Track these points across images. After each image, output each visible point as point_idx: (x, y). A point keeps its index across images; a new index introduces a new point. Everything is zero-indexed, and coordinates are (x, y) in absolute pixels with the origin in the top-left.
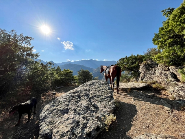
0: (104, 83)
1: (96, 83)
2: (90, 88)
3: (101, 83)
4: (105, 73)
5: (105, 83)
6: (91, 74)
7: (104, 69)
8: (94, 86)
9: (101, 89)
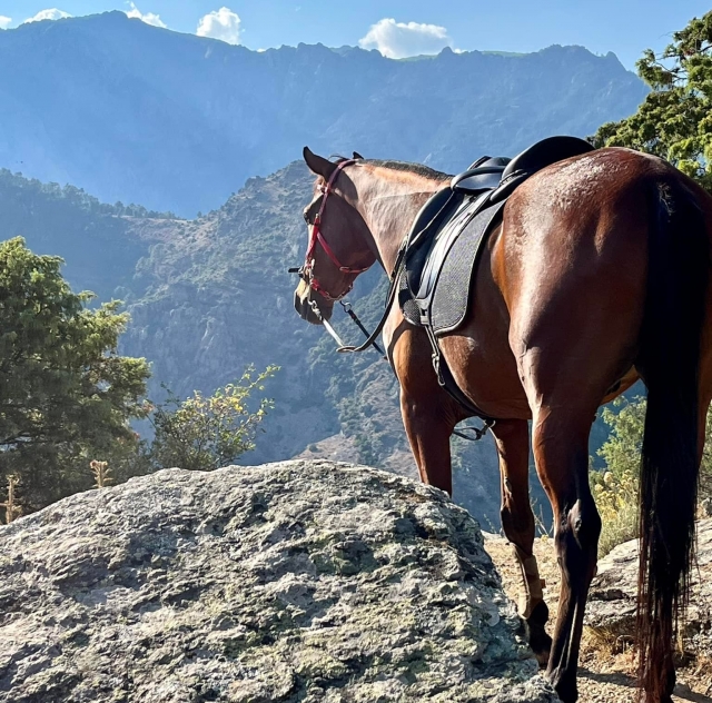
0: (375, 519)
1: (216, 527)
2: (86, 657)
3: (325, 527)
4: (396, 316)
5: (407, 529)
6: (107, 337)
7: (376, 228)
8: (178, 601)
9: (328, 662)
